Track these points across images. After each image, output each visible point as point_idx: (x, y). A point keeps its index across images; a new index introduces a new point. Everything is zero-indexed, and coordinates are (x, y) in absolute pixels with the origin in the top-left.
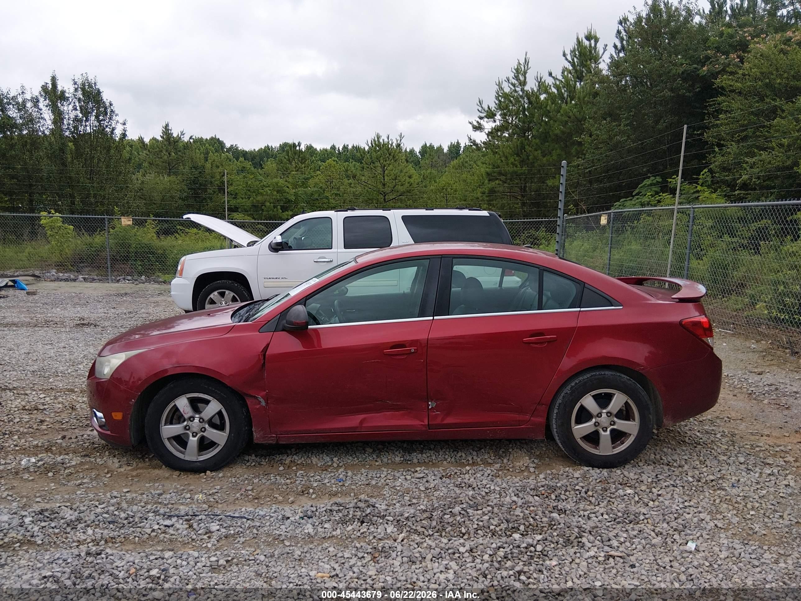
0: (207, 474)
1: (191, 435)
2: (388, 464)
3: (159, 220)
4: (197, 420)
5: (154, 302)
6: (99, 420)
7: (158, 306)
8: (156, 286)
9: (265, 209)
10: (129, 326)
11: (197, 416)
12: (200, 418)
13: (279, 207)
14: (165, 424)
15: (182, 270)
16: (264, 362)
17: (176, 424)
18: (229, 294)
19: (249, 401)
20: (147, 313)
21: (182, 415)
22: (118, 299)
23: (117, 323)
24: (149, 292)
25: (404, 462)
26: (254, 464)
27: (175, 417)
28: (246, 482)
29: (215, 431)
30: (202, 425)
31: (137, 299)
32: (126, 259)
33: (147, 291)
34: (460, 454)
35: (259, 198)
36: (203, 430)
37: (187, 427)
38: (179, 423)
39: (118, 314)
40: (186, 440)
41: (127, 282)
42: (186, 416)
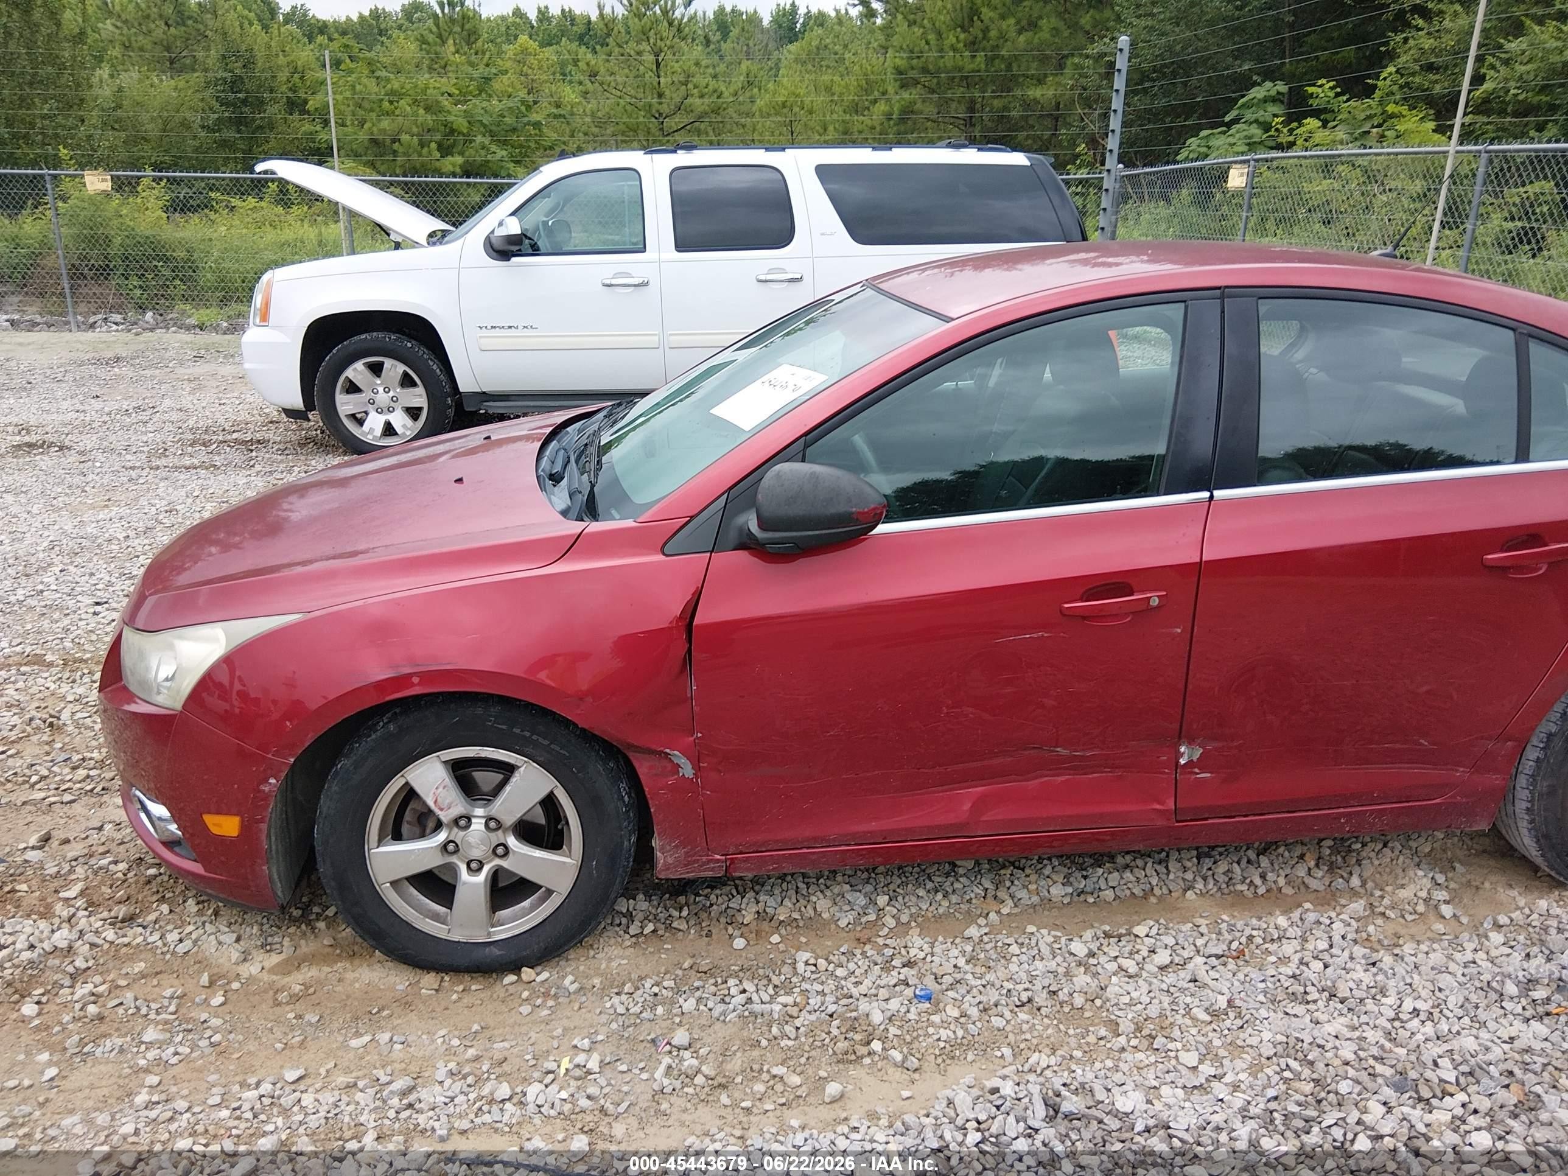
0: (523, 976)
1: (463, 868)
2: (1033, 906)
3: (168, 179)
4: (478, 825)
5: (189, 380)
6: (157, 822)
7: (200, 388)
8: (185, 337)
9: (401, 150)
10: (146, 449)
11: (479, 812)
12: (489, 819)
13: (433, 145)
14: (380, 842)
15: (267, 304)
16: (689, 651)
17: (413, 838)
18: (394, 368)
19: (643, 768)
20: (181, 410)
21: (430, 811)
22: (101, 372)
23: (113, 438)
24: (171, 353)
25: (1076, 899)
26: (650, 927)
27: (408, 816)
28: (660, 1010)
29: (538, 853)
30: (498, 837)
31: (148, 373)
32: (104, 272)
33: (166, 349)
34: (1222, 867)
35: (385, 123)
36: (500, 850)
37: (451, 847)
38: (422, 835)
39: (109, 414)
40: (450, 881)
41: (115, 327)
42: (445, 816)
